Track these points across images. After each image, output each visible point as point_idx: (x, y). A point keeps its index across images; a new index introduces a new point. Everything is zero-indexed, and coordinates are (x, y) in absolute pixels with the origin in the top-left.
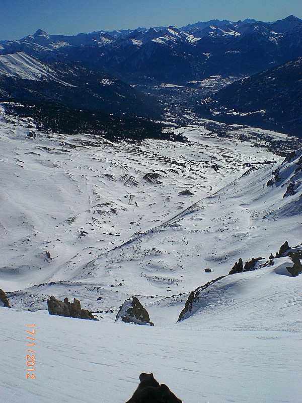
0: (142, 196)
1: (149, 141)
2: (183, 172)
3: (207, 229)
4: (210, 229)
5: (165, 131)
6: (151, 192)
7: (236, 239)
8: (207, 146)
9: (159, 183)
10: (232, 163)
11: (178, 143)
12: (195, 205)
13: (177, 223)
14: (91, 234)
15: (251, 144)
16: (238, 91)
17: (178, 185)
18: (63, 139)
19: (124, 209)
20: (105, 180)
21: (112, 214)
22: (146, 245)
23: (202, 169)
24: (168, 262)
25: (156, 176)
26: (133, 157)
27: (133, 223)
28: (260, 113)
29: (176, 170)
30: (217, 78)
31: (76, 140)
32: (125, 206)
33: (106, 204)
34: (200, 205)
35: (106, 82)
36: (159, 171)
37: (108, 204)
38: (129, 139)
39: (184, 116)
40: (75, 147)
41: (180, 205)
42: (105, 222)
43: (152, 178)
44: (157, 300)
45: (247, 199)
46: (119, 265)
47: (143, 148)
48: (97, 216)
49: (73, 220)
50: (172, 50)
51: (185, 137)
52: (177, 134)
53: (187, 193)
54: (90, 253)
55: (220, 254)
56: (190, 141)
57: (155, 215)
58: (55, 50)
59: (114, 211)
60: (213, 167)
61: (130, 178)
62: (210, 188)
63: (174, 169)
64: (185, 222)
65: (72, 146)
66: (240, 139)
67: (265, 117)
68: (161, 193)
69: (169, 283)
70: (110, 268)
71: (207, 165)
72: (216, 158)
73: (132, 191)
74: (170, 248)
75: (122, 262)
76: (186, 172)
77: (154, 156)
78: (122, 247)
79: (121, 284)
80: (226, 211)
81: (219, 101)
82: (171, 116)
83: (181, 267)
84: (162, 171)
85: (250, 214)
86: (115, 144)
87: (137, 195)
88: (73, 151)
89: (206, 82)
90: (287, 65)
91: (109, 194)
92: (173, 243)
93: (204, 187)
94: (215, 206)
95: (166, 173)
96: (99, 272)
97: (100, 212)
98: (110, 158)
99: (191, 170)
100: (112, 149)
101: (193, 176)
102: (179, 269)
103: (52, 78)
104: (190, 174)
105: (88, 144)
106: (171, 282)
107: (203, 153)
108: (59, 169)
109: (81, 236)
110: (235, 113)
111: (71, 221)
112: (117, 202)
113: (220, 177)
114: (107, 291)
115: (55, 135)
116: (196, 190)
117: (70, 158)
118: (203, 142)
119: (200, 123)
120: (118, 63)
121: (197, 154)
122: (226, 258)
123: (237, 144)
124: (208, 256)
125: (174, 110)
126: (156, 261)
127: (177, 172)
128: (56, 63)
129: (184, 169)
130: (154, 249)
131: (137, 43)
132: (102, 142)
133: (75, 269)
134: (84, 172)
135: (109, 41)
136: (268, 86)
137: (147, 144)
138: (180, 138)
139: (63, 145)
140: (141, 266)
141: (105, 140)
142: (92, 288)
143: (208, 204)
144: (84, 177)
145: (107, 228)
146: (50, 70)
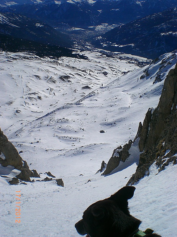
0: (58, 89)
1: (64, 58)
2: (85, 75)
3: (101, 105)
4: (103, 105)
5: (74, 53)
6: (64, 86)
7: (122, 111)
8: (99, 62)
9: (69, 81)
10: (115, 71)
11: (82, 60)
12: (93, 92)
13: (81, 102)
14: (23, 112)
15: (126, 62)
16: (118, 32)
17: (81, 83)
18: (8, 54)
19: (46, 97)
20: (34, 79)
21: (38, 99)
22: (58, 116)
23: (96, 74)
24: (73, 126)
25: (67, 77)
26: (53, 66)
27: (52, 105)
28: (131, 45)
29: (81, 74)
30: (105, 25)
31: (17, 56)
32: (47, 95)
33: (34, 94)
34: (96, 92)
35: (39, 25)
36: (69, 74)
37: (36, 93)
38: (51, 56)
39: (86, 46)
40: (16, 59)
41: (83, 94)
42: (33, 104)
43: (65, 78)
44: (64, 152)
45: (127, 88)
46: (39, 129)
47: (60, 62)
48: (28, 101)
49: (11, 103)
50: (79, 7)
51: (86, 57)
52: (82, 55)
53: (87, 87)
54: (22, 124)
55: (110, 120)
56: (89, 59)
57: (66, 100)
58: (8, 7)
59: (39, 98)
60: (103, 73)
61: (51, 78)
62: (102, 85)
63: (79, 73)
64: (86, 102)
65: (14, 59)
66: (120, 58)
67: (134, 48)
68: (70, 88)
69: (73, 141)
70: (32, 131)
71: (100, 72)
72: (105, 69)
73: (52, 86)
74: (75, 118)
75: (41, 127)
76: (86, 76)
77: (67, 66)
78: (42, 118)
79: (38, 142)
80: (113, 95)
81: (107, 38)
82: (78, 46)
83: (83, 129)
84: (72, 74)
85: (130, 96)
86: (42, 59)
87: (55, 88)
88: (14, 61)
89: (99, 27)
90: (147, 18)
91: (36, 87)
92: (78, 115)
93: (98, 84)
94: (106, 92)
95: (74, 76)
96: (24, 134)
97: (30, 98)
98: (38, 66)
99: (90, 74)
100: (40, 61)
101: (91, 78)
102: (81, 131)
103: (5, 22)
104: (89, 77)
105: (25, 58)
106: (75, 139)
107: (97, 65)
108: (4, 71)
109: (16, 113)
110: (116, 45)
111: (10, 103)
112: (41, 92)
113: (108, 79)
114: (28, 147)
115: (4, 52)
116: (93, 86)
117: (12, 65)
118: (97, 59)
119: (95, 51)
120: (46, 14)
121: (93, 66)
122: (115, 123)
123: (118, 61)
124: (102, 122)
125: (80, 43)
126: (64, 126)
127: (81, 75)
128: (8, 13)
129: (85, 74)
130: (64, 118)
131: (58, 3)
132: (34, 57)
133: (10, 134)
134: (21, 74)
135: (41, 2)
136: (136, 30)
137: (63, 60)
138: (83, 57)
139: (8, 57)
140: (54, 129)
141: (36, 56)
142: (17, 145)
143: (101, 92)
144: (21, 76)
145: (34, 108)
146: (4, 17)
